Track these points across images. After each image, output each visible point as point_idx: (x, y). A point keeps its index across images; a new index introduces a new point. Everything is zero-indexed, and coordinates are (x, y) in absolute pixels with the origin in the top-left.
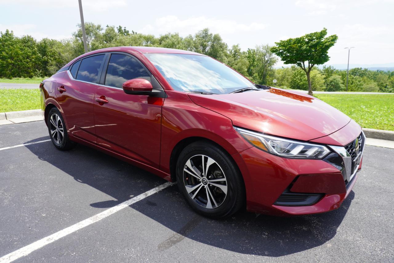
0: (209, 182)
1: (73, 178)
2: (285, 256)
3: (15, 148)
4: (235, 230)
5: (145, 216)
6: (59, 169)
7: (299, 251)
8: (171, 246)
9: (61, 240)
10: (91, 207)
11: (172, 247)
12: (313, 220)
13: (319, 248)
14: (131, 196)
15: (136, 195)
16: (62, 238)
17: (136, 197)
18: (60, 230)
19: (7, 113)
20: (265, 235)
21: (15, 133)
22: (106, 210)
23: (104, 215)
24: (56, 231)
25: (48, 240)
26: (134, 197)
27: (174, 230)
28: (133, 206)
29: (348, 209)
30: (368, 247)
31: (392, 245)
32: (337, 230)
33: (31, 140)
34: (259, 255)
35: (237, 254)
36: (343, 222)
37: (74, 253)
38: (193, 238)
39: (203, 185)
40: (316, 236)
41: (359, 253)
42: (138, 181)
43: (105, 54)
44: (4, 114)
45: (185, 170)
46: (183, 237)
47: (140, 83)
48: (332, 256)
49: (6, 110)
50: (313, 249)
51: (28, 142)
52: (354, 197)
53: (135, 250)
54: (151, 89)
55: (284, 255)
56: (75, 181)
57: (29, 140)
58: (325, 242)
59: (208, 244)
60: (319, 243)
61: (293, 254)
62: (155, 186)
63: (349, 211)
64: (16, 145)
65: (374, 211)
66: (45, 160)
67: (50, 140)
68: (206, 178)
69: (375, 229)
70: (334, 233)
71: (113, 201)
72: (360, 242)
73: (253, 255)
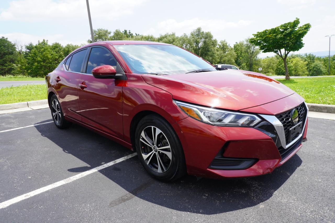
0: (159, 149)
1: (62, 149)
2: (218, 214)
3: (27, 128)
4: (180, 191)
5: (108, 179)
6: (53, 143)
7: (232, 211)
8: (121, 203)
9: (35, 196)
10: (68, 172)
11: (121, 204)
12: (254, 184)
13: (251, 208)
14: (103, 163)
15: (106, 162)
16: (37, 195)
17: (106, 164)
18: (37, 189)
19: (29, 102)
20: (205, 196)
21: (30, 117)
22: (79, 174)
23: (76, 177)
24: (35, 189)
25: (25, 196)
26: (105, 164)
27: (128, 190)
28: (101, 171)
29: (291, 175)
30: (299, 209)
31: (324, 207)
32: (274, 193)
33: (41, 121)
34: (194, 212)
35: (174, 211)
36: (282, 186)
37: (42, 207)
38: (141, 197)
39: (154, 152)
40: (252, 198)
41: (289, 214)
42: (112, 151)
43: (87, 49)
44: (26, 103)
45: (141, 140)
46: (134, 196)
48: (262, 216)
49: (29, 100)
50: (245, 209)
51: (37, 123)
52: (301, 164)
53: (90, 206)
54: (115, 73)
55: (216, 213)
56: (63, 152)
57: (39, 121)
58: (259, 203)
59: (152, 202)
60: (253, 204)
61: (225, 213)
62: (125, 155)
63: (291, 177)
64: (28, 126)
65: (316, 177)
66: (45, 137)
67: (53, 122)
68: (156, 146)
69: (312, 193)
70: (271, 195)
71: (87, 167)
72: (293, 204)
73: (189, 213)
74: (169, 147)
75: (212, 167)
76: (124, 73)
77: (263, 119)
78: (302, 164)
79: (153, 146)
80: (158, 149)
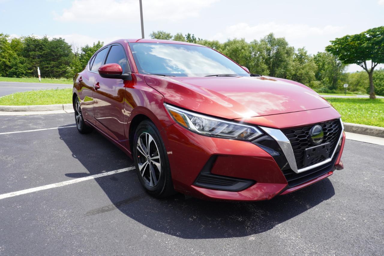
1: (71, 153)
2: (195, 240)
3: (51, 129)
4: (168, 210)
5: (100, 188)
6: (67, 147)
7: (214, 238)
8: (99, 213)
9: (21, 196)
10: (66, 177)
11: (98, 215)
12: (257, 213)
13: (238, 239)
14: (104, 171)
15: (107, 171)
16: (22, 195)
17: (106, 173)
18: (26, 189)
19: (64, 105)
20: (192, 218)
21: (59, 120)
22: (74, 179)
23: (69, 182)
24: (24, 189)
25: (11, 195)
26: (105, 172)
27: (112, 200)
28: (97, 179)
29: (310, 208)
30: (297, 248)
31: (331, 251)
32: (277, 226)
33: (67, 125)
34: (169, 234)
35: (149, 230)
36: (292, 219)
37: (20, 206)
38: (122, 211)
39: (148, 163)
40: (246, 228)
41: (280, 252)
42: (121, 160)
44: (62, 105)
45: (138, 148)
46: (116, 208)
47: (118, 67)
48: (246, 249)
49: (66, 103)
50: (230, 238)
51: (62, 126)
52: (330, 197)
53: (67, 212)
54: (121, 73)
55: (194, 238)
56: (72, 156)
57: (66, 125)
58: (250, 234)
59: (131, 217)
60: (243, 233)
61: (204, 239)
62: (131, 166)
63: (309, 211)
64: (52, 128)
65: (342, 214)
66: (63, 140)
67: (76, 126)
68: (149, 156)
69: (326, 231)
70: (271, 227)
71: (86, 173)
72: (292, 241)
73: (163, 233)
74: (159, 157)
75: (197, 183)
76: (131, 73)
77: (265, 133)
78: (333, 198)
79: (147, 156)
80: (151, 159)
